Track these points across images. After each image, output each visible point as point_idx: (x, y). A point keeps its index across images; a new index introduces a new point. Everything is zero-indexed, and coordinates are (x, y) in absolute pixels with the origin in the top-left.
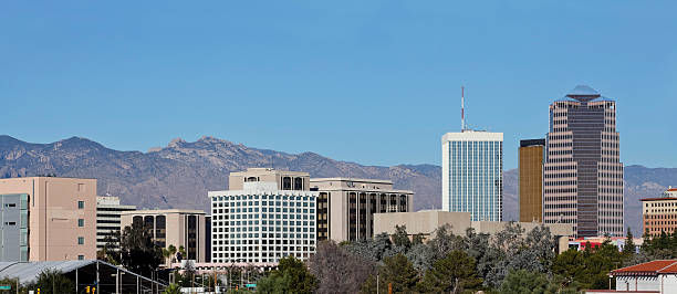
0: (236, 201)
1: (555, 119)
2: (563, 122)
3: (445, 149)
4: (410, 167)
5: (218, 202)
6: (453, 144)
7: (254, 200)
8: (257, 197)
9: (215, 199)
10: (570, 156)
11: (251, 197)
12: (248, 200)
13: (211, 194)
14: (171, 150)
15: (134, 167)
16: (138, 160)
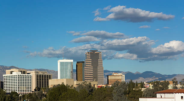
0: (9, 77)
1: (87, 56)
2: (89, 57)
3: (59, 64)
5: (6, 77)
6: (61, 63)
7: (15, 77)
8: (16, 76)
9: (5, 77)
10: (91, 65)
11: (15, 76)
12: (14, 77)
13: (4, 75)
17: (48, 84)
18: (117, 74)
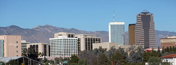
1: (138, 18)
3: (110, 26)
4: (99, 31)
5: (52, 41)
8: (62, 40)
9: (51, 40)
10: (142, 28)
11: (60, 40)
14: (38, 28)
15: (28, 33)
16: (29, 31)
17: (92, 48)
18: (171, 37)
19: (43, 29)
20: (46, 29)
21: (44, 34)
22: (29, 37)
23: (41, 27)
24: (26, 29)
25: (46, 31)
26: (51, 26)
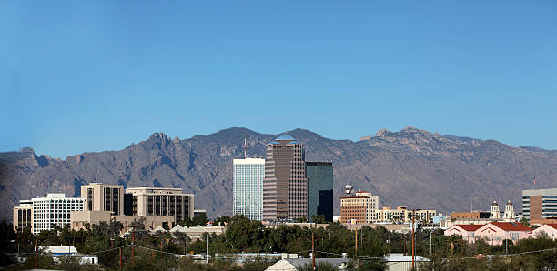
5: (35, 204)
10: (273, 175)
14: (378, 139)
15: (345, 153)
16: (349, 148)
19: (397, 140)
20: (406, 142)
21: (397, 159)
22: (347, 167)
23: (389, 134)
24: (339, 142)
25: (406, 147)
26: (421, 134)
